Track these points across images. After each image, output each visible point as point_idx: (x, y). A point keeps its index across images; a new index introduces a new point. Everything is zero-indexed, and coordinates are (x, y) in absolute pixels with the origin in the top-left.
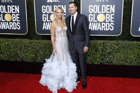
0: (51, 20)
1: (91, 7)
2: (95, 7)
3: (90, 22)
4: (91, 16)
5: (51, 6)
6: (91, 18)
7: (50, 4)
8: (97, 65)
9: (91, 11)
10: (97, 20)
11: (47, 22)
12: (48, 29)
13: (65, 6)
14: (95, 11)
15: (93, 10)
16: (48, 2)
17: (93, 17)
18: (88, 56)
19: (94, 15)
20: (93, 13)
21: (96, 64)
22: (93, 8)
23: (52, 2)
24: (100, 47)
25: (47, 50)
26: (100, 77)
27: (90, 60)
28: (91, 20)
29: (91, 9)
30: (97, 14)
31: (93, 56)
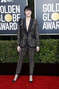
0: (5, 21)
1: (45, 6)
2: (49, 6)
3: (45, 21)
4: (45, 15)
5: (5, 6)
6: (45, 17)
7: (4, 4)
8: (53, 64)
9: (45, 10)
10: (51, 19)
11: (2, 23)
12: (2, 29)
13: (19, 6)
14: (49, 10)
15: (47, 9)
16: (1, 2)
17: (47, 16)
18: (43, 55)
19: (48, 14)
20: (47, 12)
21: (51, 63)
22: (47, 7)
23: (6, 2)
24: (55, 45)
25: (2, 50)
26: (56, 77)
27: (46, 59)
28: (45, 19)
29: (45, 8)
30: (51, 13)
31: (48, 55)
